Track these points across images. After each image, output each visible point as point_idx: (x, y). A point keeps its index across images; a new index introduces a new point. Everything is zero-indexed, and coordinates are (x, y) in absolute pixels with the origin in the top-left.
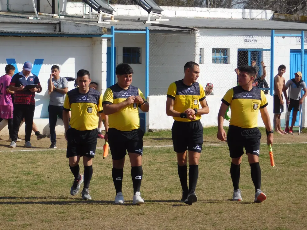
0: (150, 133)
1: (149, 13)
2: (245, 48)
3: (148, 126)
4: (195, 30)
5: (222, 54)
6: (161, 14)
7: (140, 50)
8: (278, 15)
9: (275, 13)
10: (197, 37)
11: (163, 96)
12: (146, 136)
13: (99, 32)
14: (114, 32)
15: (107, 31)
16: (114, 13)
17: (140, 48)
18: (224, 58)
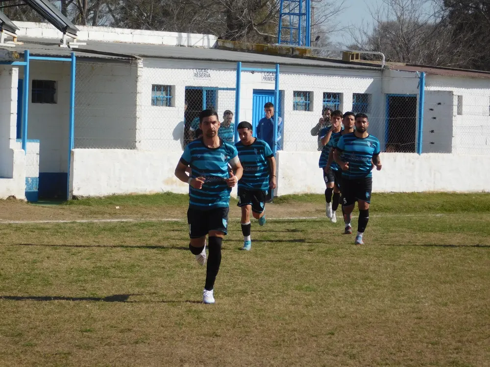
0: (75, 201)
1: (64, 33)
2: (196, 86)
3: (72, 191)
4: (136, 58)
5: (164, 93)
6: (76, 35)
7: (55, 85)
8: (224, 42)
9: (219, 38)
10: (139, 69)
11: (93, 149)
12: (69, 204)
13: (7, 58)
14: (29, 58)
15: (19, 57)
16: (17, 31)
17: (55, 82)
18: (167, 98)
